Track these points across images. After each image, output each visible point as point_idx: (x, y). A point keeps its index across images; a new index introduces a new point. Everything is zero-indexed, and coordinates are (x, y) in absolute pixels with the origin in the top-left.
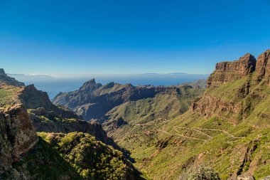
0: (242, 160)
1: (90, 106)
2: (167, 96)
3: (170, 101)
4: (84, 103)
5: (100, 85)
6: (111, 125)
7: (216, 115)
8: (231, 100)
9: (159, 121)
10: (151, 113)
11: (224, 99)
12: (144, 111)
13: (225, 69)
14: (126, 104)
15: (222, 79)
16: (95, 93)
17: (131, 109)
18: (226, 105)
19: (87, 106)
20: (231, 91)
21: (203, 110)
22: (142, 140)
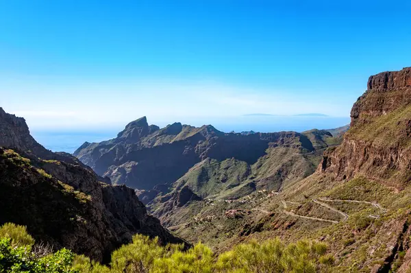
0: (392, 248)
1: (133, 167)
2: (281, 149)
3: (285, 160)
4: (123, 161)
5: (155, 128)
6: (170, 201)
7: (362, 173)
8: (393, 143)
9: (260, 195)
10: (248, 181)
11: (378, 142)
12: (235, 178)
13: (385, 87)
14: (202, 163)
15: (379, 105)
16: (145, 142)
17: (210, 173)
18: (382, 151)
19: (128, 166)
20: (393, 127)
21: (340, 169)
22: (220, 226)
